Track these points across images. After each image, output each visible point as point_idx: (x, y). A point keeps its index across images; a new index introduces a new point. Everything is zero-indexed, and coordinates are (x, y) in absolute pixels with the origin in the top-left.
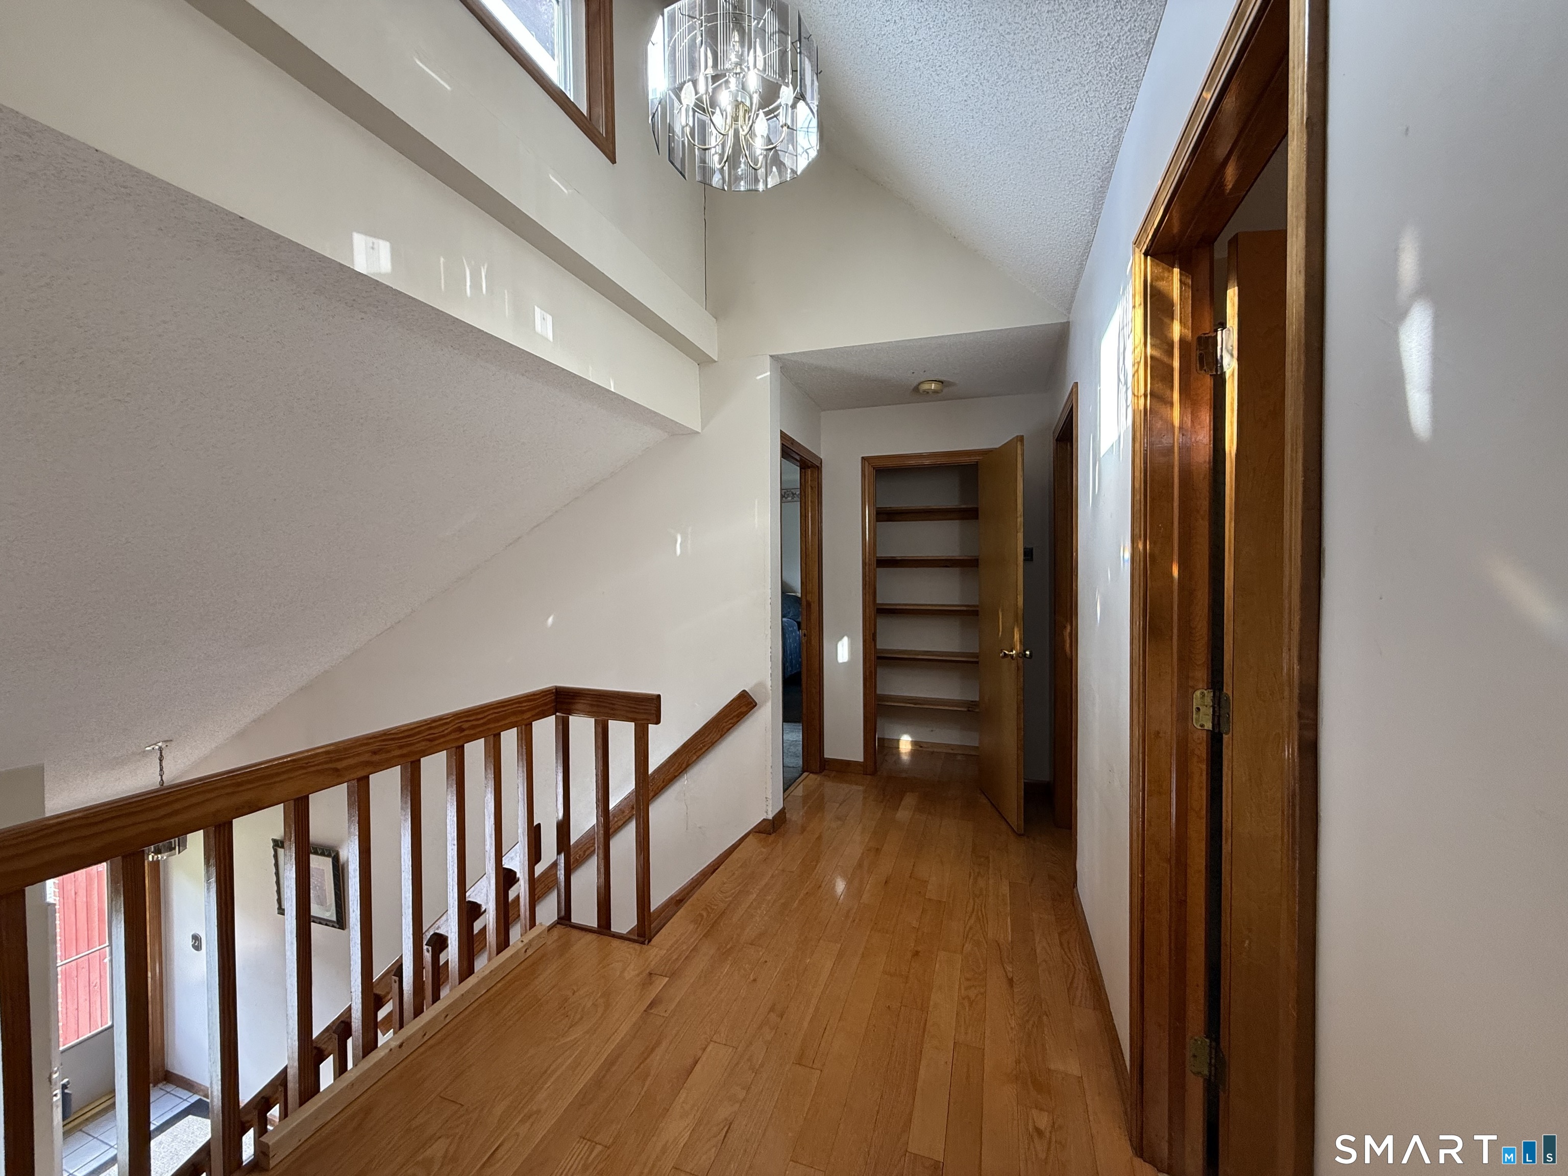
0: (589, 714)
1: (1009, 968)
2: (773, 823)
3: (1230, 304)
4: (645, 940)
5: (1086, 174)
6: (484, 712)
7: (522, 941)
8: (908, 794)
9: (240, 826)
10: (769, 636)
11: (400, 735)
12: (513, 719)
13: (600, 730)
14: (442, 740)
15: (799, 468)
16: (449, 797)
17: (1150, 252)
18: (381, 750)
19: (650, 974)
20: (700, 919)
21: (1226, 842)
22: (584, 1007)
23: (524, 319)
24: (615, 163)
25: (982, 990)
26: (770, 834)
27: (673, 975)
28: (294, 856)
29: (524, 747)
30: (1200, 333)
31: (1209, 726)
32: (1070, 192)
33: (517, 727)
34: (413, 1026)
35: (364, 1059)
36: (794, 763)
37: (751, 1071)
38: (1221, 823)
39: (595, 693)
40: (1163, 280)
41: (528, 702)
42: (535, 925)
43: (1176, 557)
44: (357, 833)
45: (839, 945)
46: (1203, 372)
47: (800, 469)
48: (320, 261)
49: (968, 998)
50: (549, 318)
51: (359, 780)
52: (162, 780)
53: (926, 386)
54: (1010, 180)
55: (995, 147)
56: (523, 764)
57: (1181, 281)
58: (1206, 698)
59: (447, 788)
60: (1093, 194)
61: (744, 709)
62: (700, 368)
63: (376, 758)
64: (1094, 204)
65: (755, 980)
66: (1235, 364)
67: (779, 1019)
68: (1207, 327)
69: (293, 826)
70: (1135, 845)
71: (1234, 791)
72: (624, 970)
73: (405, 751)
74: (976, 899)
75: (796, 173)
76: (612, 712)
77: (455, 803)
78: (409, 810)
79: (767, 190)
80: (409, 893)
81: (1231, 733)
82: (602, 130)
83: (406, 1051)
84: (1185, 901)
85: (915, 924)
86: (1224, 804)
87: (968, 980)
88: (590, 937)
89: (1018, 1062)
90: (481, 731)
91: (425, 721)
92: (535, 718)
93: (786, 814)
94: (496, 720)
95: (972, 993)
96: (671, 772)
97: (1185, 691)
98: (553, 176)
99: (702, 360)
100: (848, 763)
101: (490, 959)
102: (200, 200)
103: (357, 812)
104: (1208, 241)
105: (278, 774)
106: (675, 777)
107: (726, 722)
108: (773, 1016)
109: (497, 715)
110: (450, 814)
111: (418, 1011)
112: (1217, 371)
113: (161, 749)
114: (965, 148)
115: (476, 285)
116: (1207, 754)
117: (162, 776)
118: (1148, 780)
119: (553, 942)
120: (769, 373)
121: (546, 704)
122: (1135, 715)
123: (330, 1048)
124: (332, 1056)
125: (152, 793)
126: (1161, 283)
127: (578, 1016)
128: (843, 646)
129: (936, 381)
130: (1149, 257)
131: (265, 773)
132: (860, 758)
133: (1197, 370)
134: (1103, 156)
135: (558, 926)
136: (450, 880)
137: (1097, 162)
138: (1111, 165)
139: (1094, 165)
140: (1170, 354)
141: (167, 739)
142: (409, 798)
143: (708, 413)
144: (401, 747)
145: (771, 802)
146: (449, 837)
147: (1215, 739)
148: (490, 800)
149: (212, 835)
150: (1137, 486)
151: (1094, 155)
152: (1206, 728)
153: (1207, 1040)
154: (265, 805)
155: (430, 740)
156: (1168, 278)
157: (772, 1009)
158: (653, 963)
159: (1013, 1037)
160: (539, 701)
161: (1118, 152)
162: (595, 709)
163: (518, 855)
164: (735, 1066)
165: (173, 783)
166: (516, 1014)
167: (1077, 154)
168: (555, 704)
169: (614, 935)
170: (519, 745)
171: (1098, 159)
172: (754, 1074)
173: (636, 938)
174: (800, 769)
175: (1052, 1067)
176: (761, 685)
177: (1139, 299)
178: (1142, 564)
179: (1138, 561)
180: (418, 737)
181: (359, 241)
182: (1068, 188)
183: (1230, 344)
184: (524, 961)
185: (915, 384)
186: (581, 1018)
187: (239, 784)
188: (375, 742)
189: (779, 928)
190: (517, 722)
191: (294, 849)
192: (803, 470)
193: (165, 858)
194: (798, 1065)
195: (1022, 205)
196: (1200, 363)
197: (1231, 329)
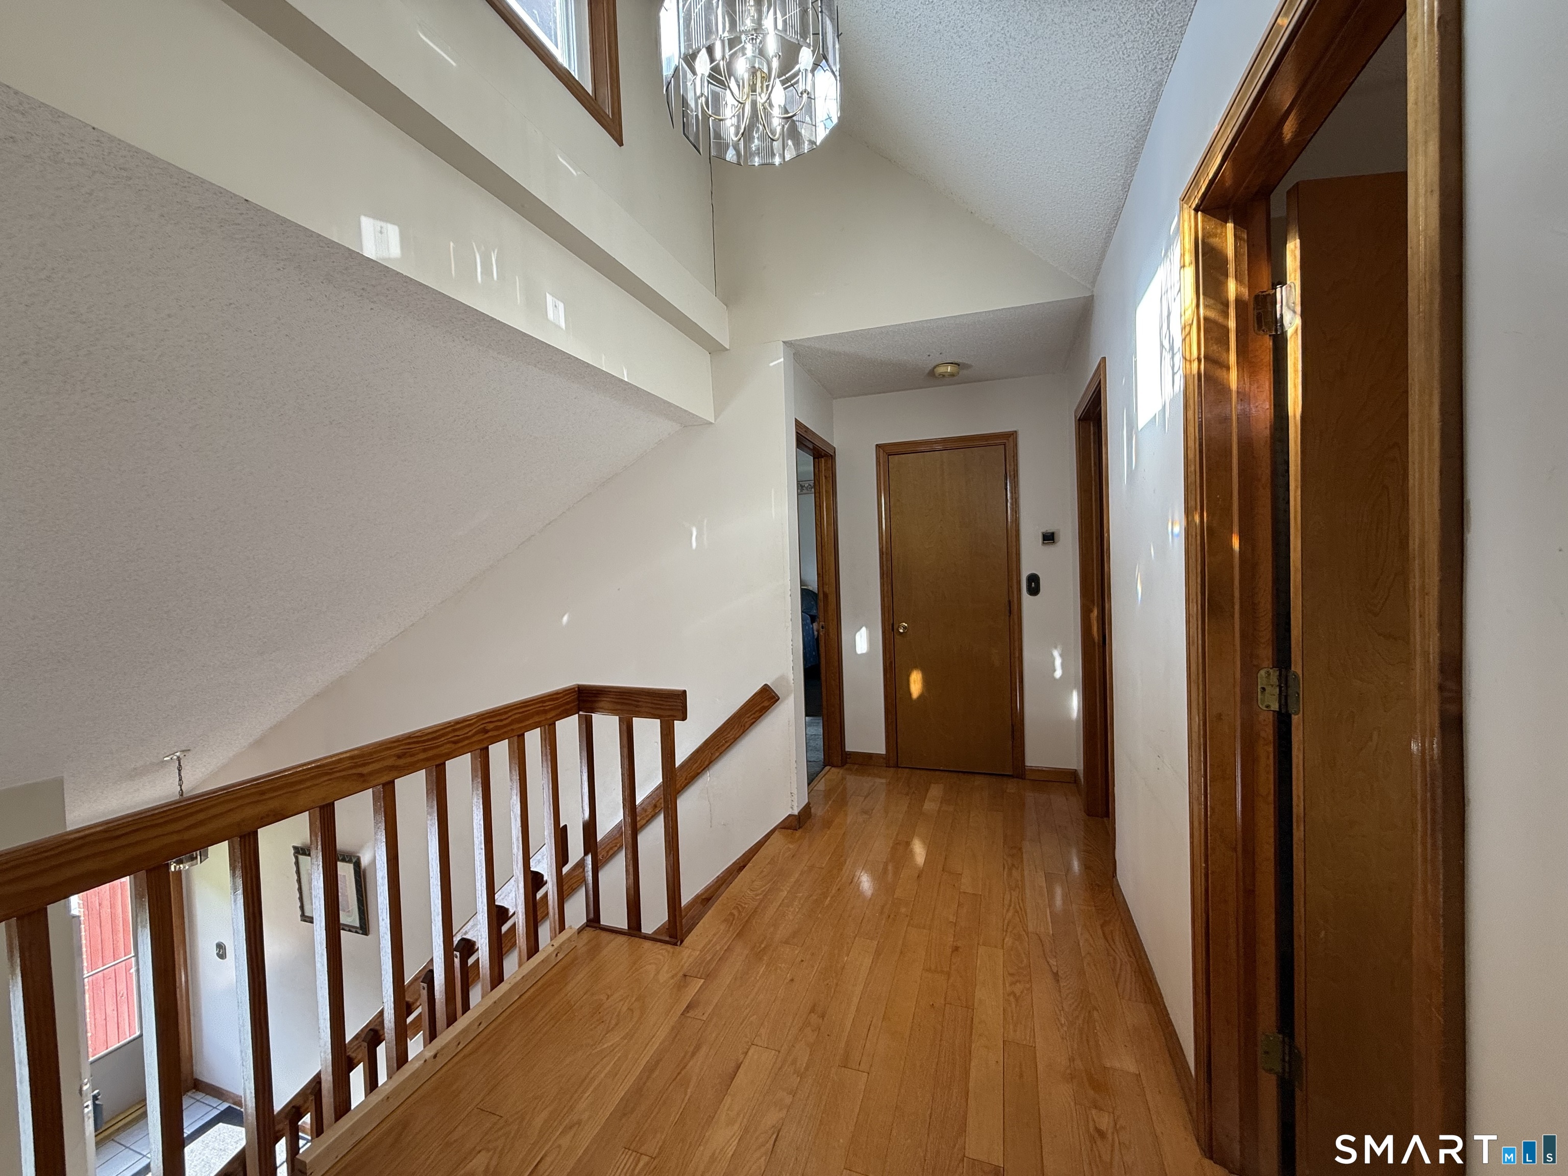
0: (613, 712)
1: (1053, 962)
2: (799, 818)
3: (1291, 259)
4: (677, 942)
5: (1120, 134)
6: (506, 713)
7: (553, 945)
8: (933, 785)
9: (264, 834)
10: (790, 628)
11: (425, 738)
12: (537, 719)
13: (625, 727)
14: (467, 742)
15: (812, 458)
16: (475, 800)
17: (1201, 208)
18: (405, 754)
19: (685, 976)
20: (731, 919)
21: (1298, 826)
22: (619, 1012)
23: (536, 306)
24: (623, 145)
25: (1028, 986)
26: (797, 830)
27: (709, 976)
28: (321, 865)
29: (548, 747)
30: (1257, 292)
31: (1275, 706)
32: (1100, 155)
33: (540, 727)
34: (446, 1036)
35: (399, 1071)
36: (814, 757)
37: (795, 1075)
38: (1291, 807)
39: (618, 690)
40: (1216, 237)
41: (550, 701)
42: (564, 929)
43: (1236, 528)
44: (385, 840)
45: (876, 942)
46: (1261, 332)
47: (814, 459)
48: (328, 247)
49: (1013, 993)
50: (561, 306)
51: (384, 785)
52: (181, 790)
53: (941, 370)
54: (1035, 146)
55: (1019, 112)
56: (547, 764)
57: (1235, 235)
58: (1271, 677)
59: (473, 791)
60: (1126, 156)
61: (766, 704)
62: (711, 357)
63: (401, 762)
64: (1126, 167)
65: (792, 980)
66: (1298, 321)
67: (821, 1021)
68: (1264, 284)
69: (320, 834)
70: (1196, 834)
71: (1306, 774)
72: (658, 973)
73: (430, 753)
74: (1012, 892)
75: (815, 143)
76: (637, 709)
77: (481, 807)
78: (436, 814)
79: (784, 164)
80: (438, 899)
81: (1301, 712)
82: (609, 111)
83: (441, 1061)
84: (1254, 891)
85: (952, 918)
86: (1294, 788)
87: (1012, 975)
88: (622, 939)
89: (1071, 1060)
90: (505, 732)
91: (449, 723)
92: (559, 718)
93: (810, 809)
94: (520, 721)
95: (1018, 988)
96: (693, 768)
97: (1249, 669)
98: (561, 156)
99: (714, 348)
100: (870, 756)
101: (520, 965)
102: (203, 181)
103: (383, 818)
104: (1264, 193)
105: (301, 782)
106: (698, 774)
107: (749, 717)
108: (814, 1018)
109: (520, 715)
110: (476, 818)
111: (451, 1019)
112: (1276, 330)
113: (179, 759)
114: (987, 115)
115: (487, 270)
116: (1274, 737)
117: (181, 786)
118: (1210, 765)
119: (584, 946)
120: (782, 360)
121: (568, 703)
122: (1194, 695)
123: (359, 1057)
124: (362, 1064)
125: (170, 805)
126: (1214, 240)
127: (613, 1022)
128: (861, 637)
129: (952, 363)
130: (1199, 213)
131: (289, 781)
132: (882, 750)
133: (1254, 330)
134: (1139, 114)
135: (588, 929)
136: (478, 885)
137: (1132, 120)
138: (1148, 122)
139: (1129, 124)
140: (1226, 315)
141: (184, 748)
142: (435, 803)
143: (720, 404)
144: (425, 750)
145: (795, 797)
146: (476, 841)
147: (1283, 722)
148: (515, 802)
149: (237, 846)
150: (1191, 456)
151: (1128, 113)
152: (1272, 709)
153: (1280, 1036)
154: (290, 813)
155: (455, 743)
156: (1221, 234)
157: (813, 1010)
158: (687, 964)
159: (1065, 1034)
160: (561, 700)
161: (1156, 107)
162: (619, 707)
163: (545, 857)
164: (779, 1071)
165: (191, 794)
166: (550, 1021)
167: (1110, 114)
168: (577, 703)
169: (645, 937)
170: (543, 745)
171: (1133, 116)
172: (799, 1078)
173: (667, 939)
174: (822, 763)
175: (1108, 1065)
176: (782, 678)
177: (1189, 258)
178: (1199, 537)
179: (1194, 534)
180: (443, 739)
181: (368, 225)
182: (1098, 151)
183: (1291, 300)
184: (555, 965)
185: (931, 366)
186: (617, 1024)
187: (263, 793)
188: (398, 746)
189: (813, 926)
190: (540, 722)
191: (321, 857)
192: (817, 460)
193: (187, 867)
194: (843, 1068)
195: (1047, 173)
196: (1258, 324)
197: (1292, 285)
